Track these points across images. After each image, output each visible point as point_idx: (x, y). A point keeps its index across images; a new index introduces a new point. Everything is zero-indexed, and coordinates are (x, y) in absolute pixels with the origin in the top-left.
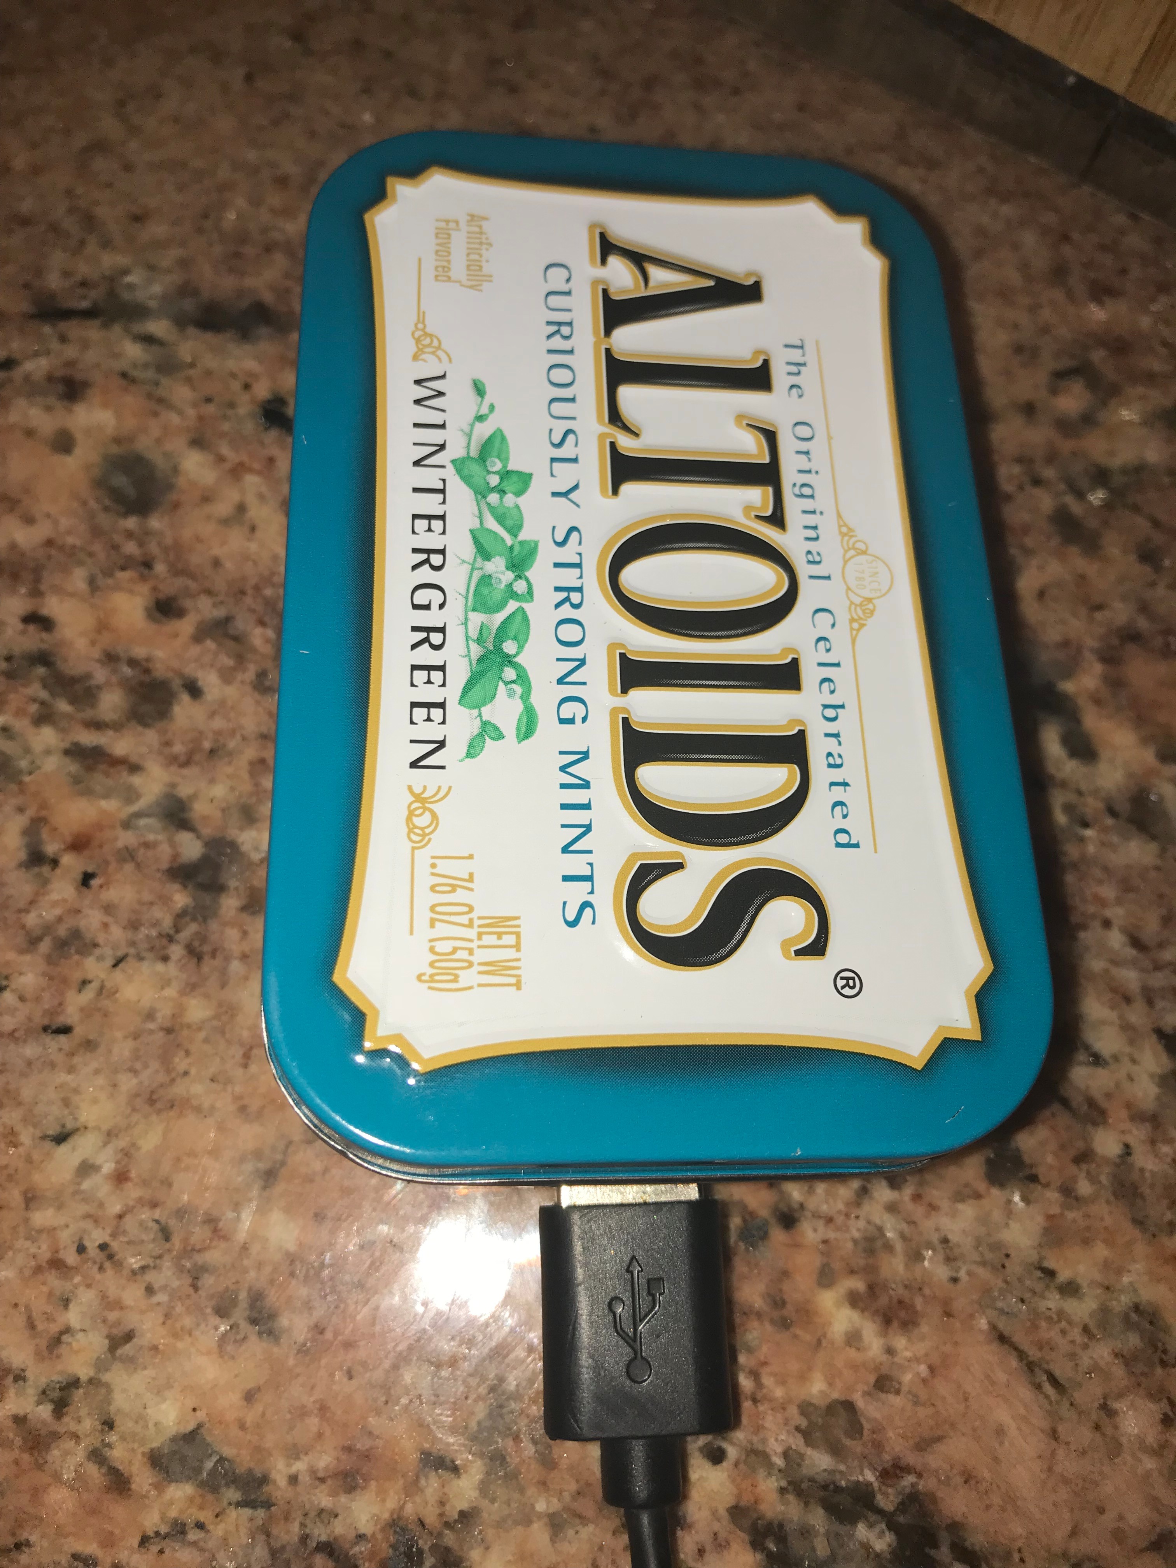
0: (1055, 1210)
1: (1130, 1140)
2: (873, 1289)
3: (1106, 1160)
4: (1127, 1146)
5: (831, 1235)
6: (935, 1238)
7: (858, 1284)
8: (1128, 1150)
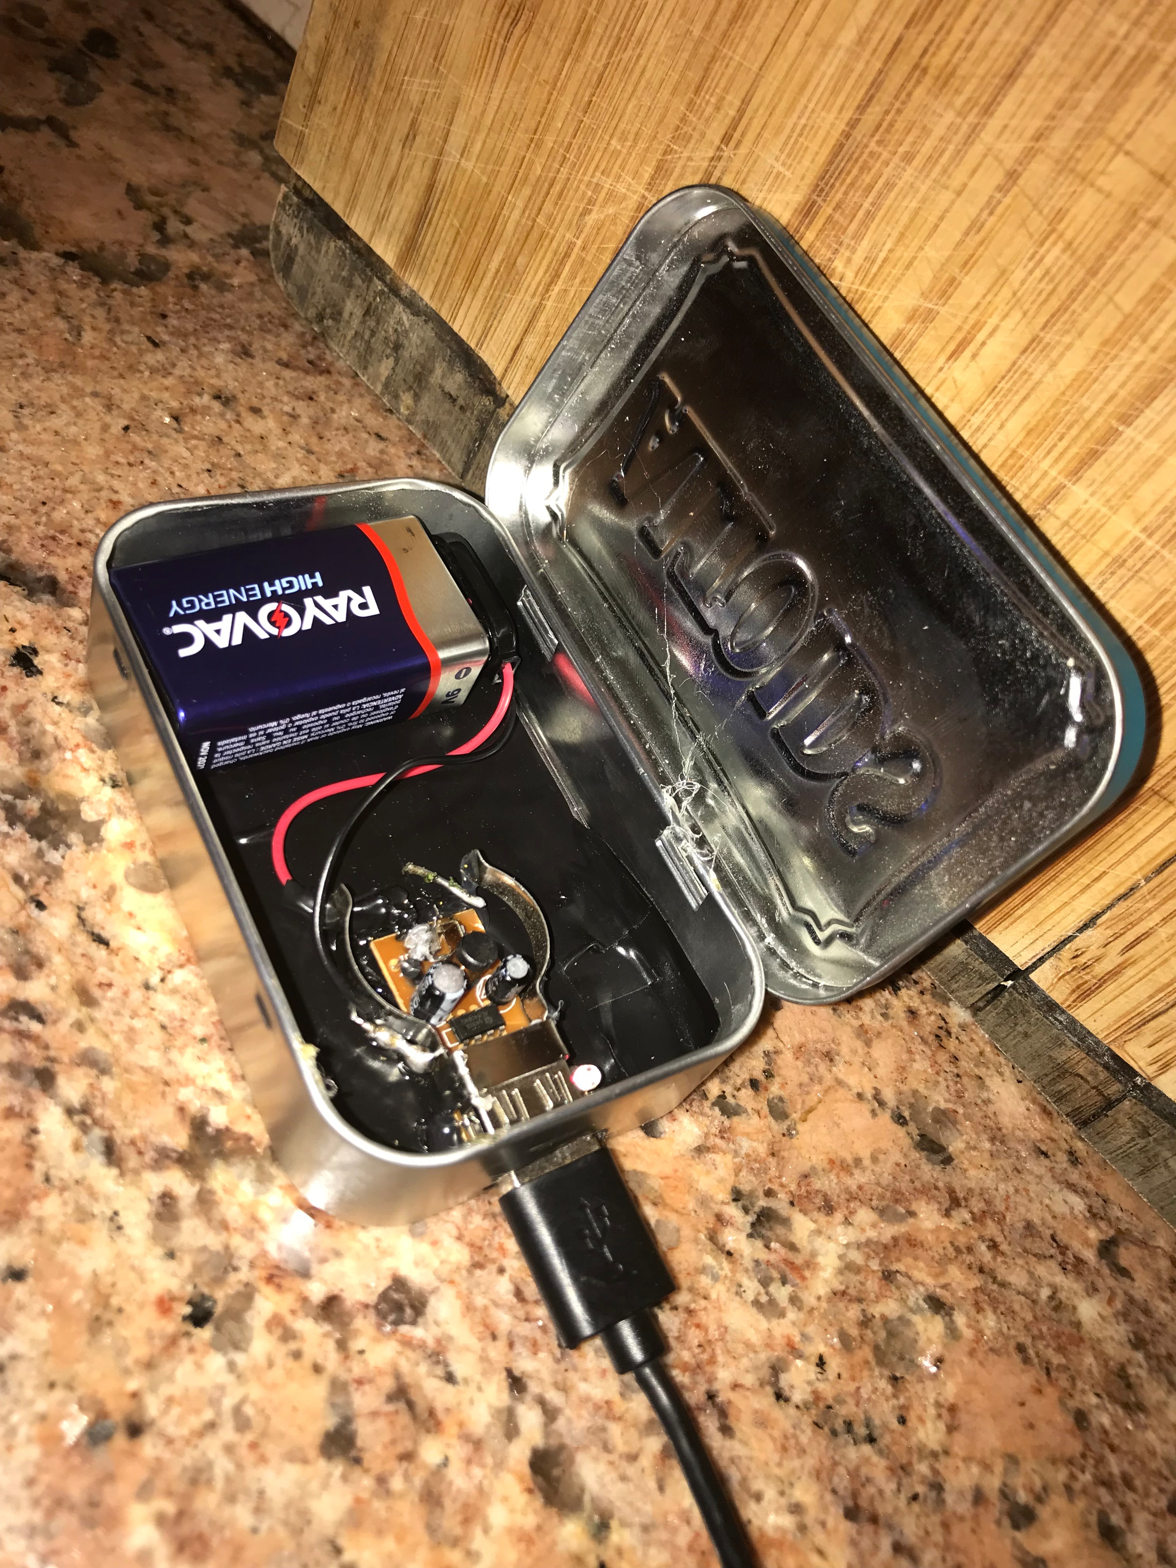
0: (365, 1495)
1: (451, 1454)
2: (181, 1515)
3: (425, 1466)
4: (447, 1458)
5: (166, 1455)
6: (254, 1487)
7: (169, 1507)
8: (446, 1462)
